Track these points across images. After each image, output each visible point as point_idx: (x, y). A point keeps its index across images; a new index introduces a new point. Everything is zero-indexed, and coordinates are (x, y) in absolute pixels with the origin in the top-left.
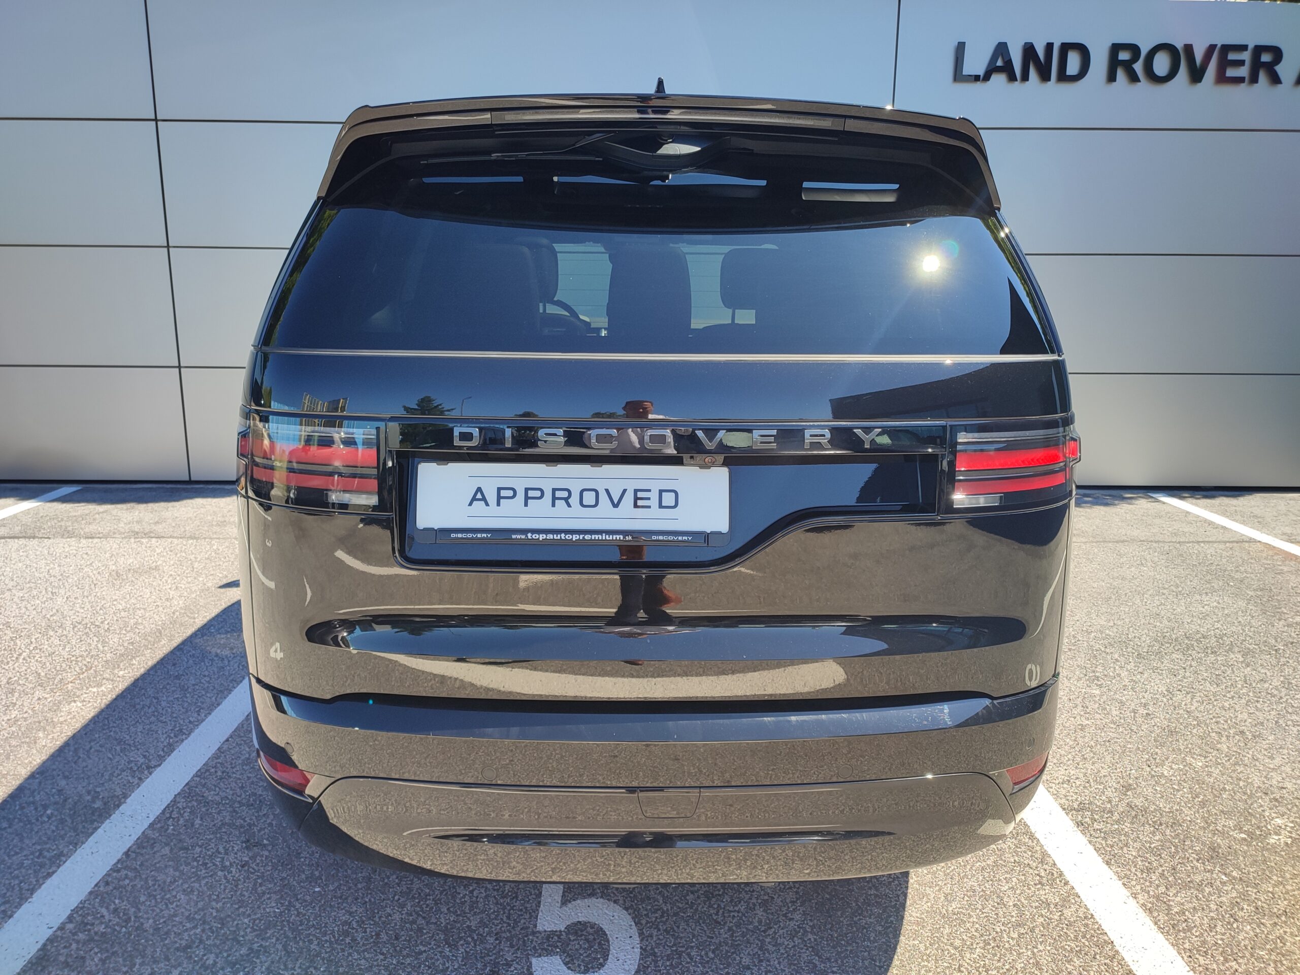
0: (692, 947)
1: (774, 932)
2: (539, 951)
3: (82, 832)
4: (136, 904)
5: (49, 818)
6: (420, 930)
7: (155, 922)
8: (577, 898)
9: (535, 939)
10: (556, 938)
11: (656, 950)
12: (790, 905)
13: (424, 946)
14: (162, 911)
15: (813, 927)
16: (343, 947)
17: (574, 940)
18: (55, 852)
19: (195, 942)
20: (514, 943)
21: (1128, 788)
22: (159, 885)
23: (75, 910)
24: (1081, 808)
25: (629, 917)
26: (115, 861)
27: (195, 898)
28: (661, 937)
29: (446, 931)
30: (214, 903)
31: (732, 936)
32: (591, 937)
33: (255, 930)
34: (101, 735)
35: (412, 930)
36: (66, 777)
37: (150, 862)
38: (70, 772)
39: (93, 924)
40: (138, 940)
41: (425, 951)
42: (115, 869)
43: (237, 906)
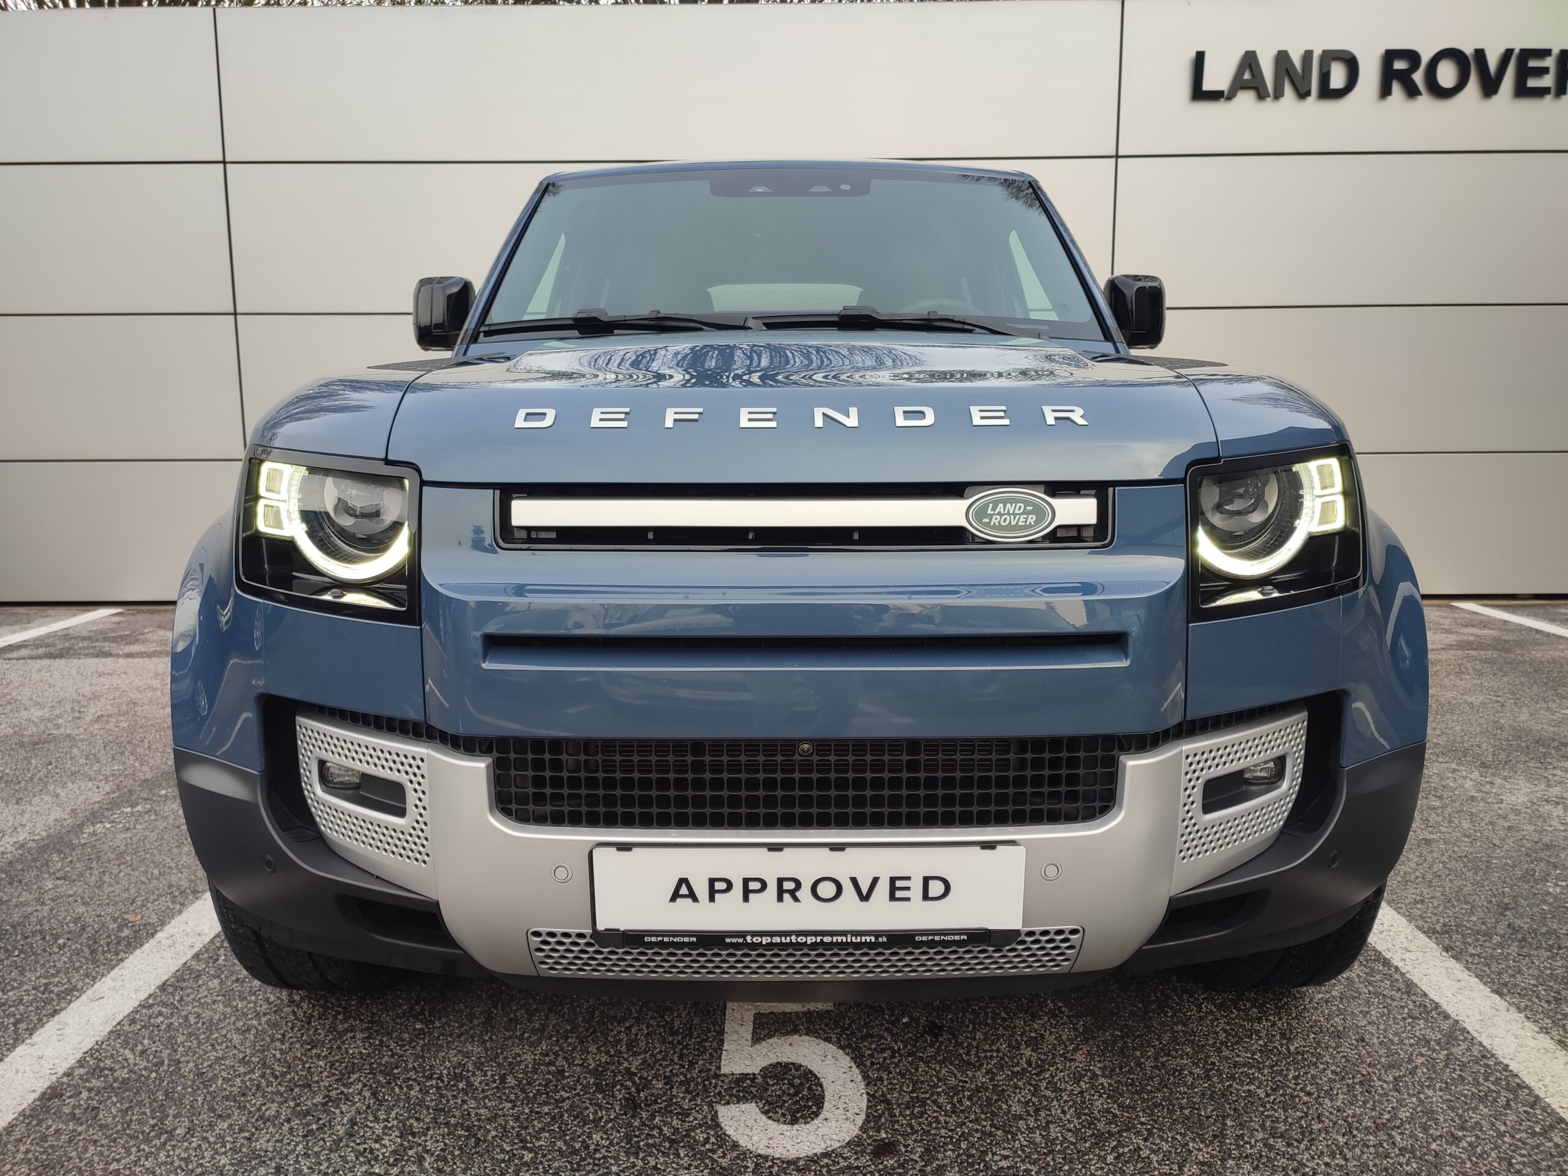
0: (939, 1094)
1: (1051, 1075)
2: (727, 1098)
3: (104, 964)
4: (171, 1044)
5: (60, 949)
6: (561, 1072)
7: (196, 1066)
8: (774, 1036)
9: (720, 1083)
10: (749, 1082)
11: (889, 1096)
12: (1068, 1043)
13: (566, 1092)
14: (206, 1052)
15: (1104, 1068)
16: (455, 1093)
17: (773, 1085)
18: (65, 987)
19: (250, 1089)
20: (691, 1088)
21: (1506, 907)
22: (203, 1024)
23: (91, 1052)
24: (1446, 931)
25: (848, 1058)
26: (146, 995)
27: (252, 1037)
28: (895, 1082)
29: (595, 1073)
30: (278, 1044)
31: (992, 1079)
32: (797, 1081)
33: (333, 1074)
34: (134, 857)
35: (549, 1073)
36: (84, 904)
37: (192, 996)
38: (91, 898)
39: (111, 1069)
40: (171, 1088)
41: (568, 1098)
42: (144, 1005)
43: (309, 1047)
